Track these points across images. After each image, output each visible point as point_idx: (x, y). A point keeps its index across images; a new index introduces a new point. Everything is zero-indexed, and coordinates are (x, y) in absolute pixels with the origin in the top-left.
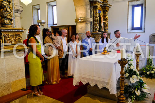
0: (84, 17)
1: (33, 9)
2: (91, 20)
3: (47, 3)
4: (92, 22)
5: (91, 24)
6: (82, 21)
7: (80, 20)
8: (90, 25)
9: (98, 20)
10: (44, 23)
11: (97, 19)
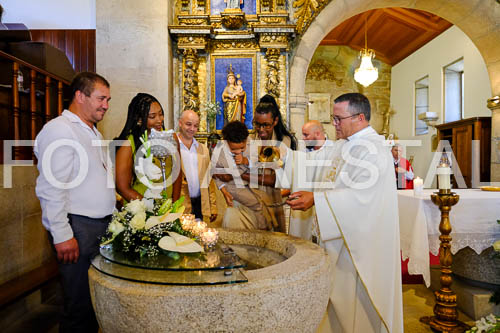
1: (416, 89)
3: (444, 68)
7: (496, 102)
10: (436, 119)
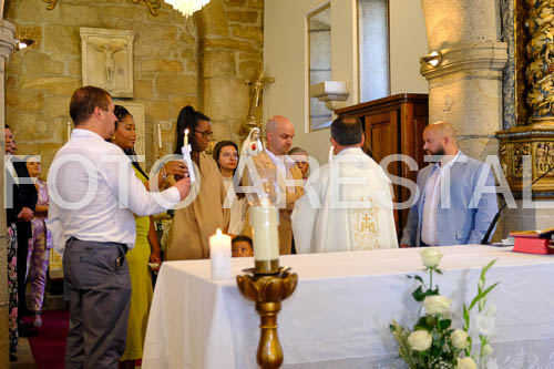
0: (455, 39)
1: (309, 31)
2: (503, 53)
4: (507, 67)
5: (504, 79)
6: (445, 62)
7: (434, 63)
8: (496, 84)
9: (545, 47)
11: (538, 42)
